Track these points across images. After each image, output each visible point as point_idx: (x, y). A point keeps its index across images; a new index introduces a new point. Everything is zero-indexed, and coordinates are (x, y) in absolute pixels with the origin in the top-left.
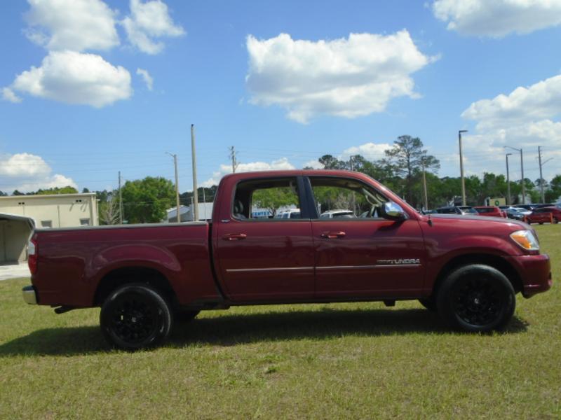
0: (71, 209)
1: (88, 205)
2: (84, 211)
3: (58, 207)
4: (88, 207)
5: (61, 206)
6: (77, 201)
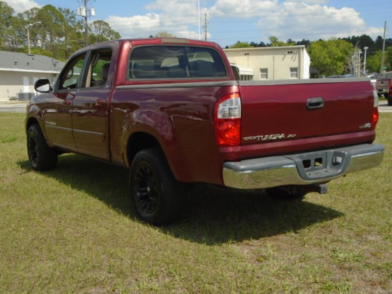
0: (283, 59)
1: (298, 55)
2: (294, 60)
3: (274, 58)
4: (297, 58)
5: (276, 57)
6: (289, 52)
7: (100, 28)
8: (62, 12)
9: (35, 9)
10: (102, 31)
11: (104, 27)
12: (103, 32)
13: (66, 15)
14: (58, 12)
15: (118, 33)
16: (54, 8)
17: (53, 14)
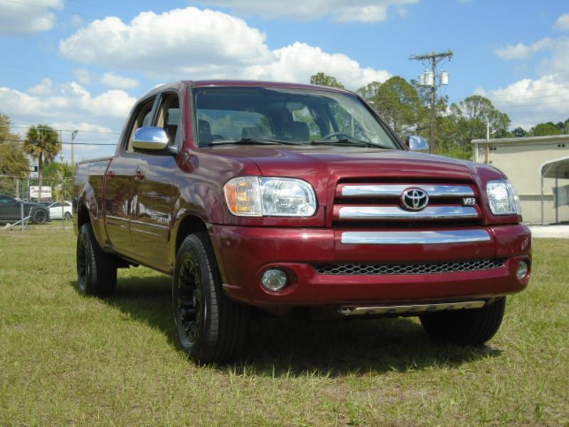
7: (475, 108)
8: (415, 86)
9: (375, 83)
10: (478, 112)
11: (482, 106)
12: (481, 113)
13: (421, 91)
14: (408, 86)
15: (505, 115)
16: (403, 80)
17: (401, 90)
